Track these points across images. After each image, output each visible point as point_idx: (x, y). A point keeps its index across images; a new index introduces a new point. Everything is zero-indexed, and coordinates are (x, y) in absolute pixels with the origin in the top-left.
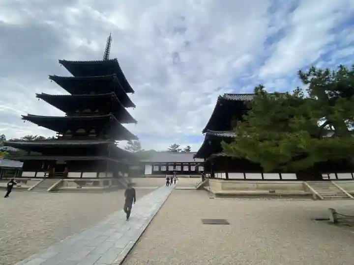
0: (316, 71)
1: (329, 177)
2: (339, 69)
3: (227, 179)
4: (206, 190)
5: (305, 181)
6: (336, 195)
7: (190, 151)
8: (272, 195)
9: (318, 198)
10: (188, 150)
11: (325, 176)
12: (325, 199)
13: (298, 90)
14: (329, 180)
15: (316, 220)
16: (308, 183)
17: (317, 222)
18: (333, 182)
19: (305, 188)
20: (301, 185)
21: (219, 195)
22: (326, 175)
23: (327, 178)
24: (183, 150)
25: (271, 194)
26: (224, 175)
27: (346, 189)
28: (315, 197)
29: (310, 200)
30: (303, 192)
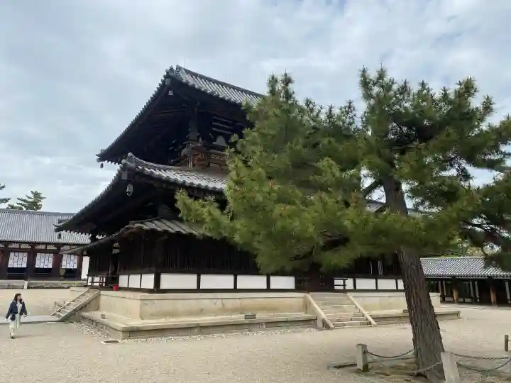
0: (385, 79)
1: (344, 285)
2: (420, 88)
3: (157, 289)
4: (92, 321)
5: (309, 291)
6: (351, 320)
7: (38, 207)
8: (250, 324)
9: (326, 326)
10: (33, 204)
11: (338, 283)
12: (336, 326)
13: (350, 107)
14: (345, 291)
15: (335, 367)
16: (312, 296)
17: (337, 371)
18: (350, 295)
19: (306, 306)
20: (301, 300)
21: (132, 332)
22: (341, 282)
23: (342, 288)
24: (14, 202)
25: (247, 321)
26: (148, 281)
27: (366, 308)
28: (320, 324)
29: (312, 329)
30: (303, 315)
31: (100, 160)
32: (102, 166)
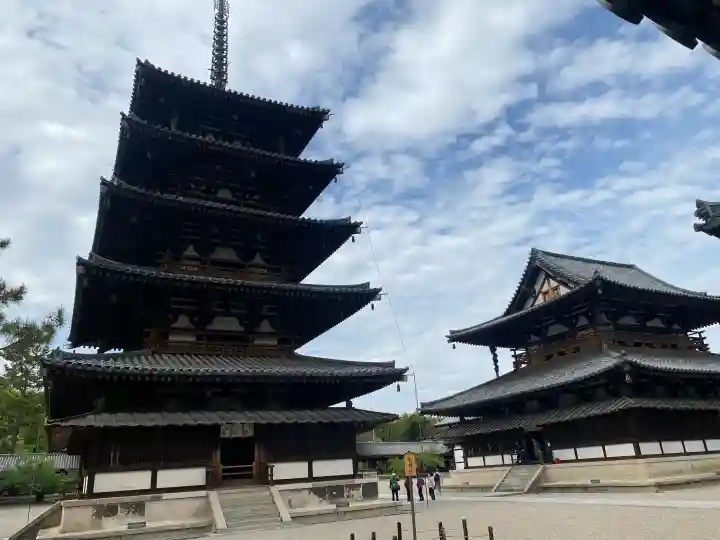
31: (449, 341)
32: (454, 347)
